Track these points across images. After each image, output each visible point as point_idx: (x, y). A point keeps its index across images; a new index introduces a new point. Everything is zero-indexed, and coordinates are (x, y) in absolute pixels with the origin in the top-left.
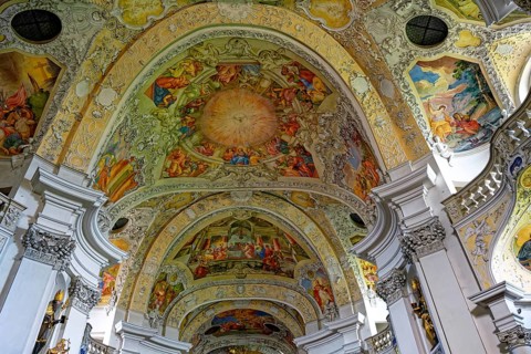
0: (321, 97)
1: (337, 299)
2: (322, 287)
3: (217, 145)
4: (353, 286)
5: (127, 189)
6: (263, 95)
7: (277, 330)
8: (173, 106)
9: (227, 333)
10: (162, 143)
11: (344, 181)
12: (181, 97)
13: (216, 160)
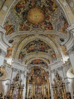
0: (55, 9)
1: (57, 57)
2: (53, 54)
3: (31, 23)
4: (60, 54)
5: (12, 32)
6: (41, 9)
7: (44, 63)
8: (21, 12)
9: (34, 64)
10: (19, 22)
11: (59, 30)
12: (22, 10)
13: (31, 26)
